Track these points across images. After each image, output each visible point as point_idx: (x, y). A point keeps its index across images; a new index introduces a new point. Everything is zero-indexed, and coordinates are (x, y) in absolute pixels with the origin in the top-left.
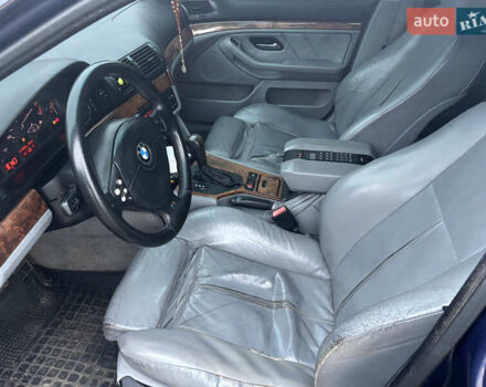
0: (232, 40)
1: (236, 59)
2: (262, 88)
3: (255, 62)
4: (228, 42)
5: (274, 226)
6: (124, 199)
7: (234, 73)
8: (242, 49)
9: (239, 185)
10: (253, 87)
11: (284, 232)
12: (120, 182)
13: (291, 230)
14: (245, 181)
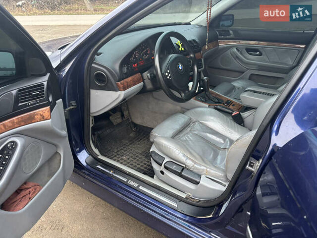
0: (236, 49)
1: (237, 57)
2: (248, 73)
3: (246, 60)
4: (235, 50)
5: (232, 121)
6: (168, 77)
7: (235, 65)
8: (241, 54)
9: (221, 103)
10: (243, 73)
11: (236, 124)
12: (168, 71)
13: (240, 124)
14: (224, 102)
